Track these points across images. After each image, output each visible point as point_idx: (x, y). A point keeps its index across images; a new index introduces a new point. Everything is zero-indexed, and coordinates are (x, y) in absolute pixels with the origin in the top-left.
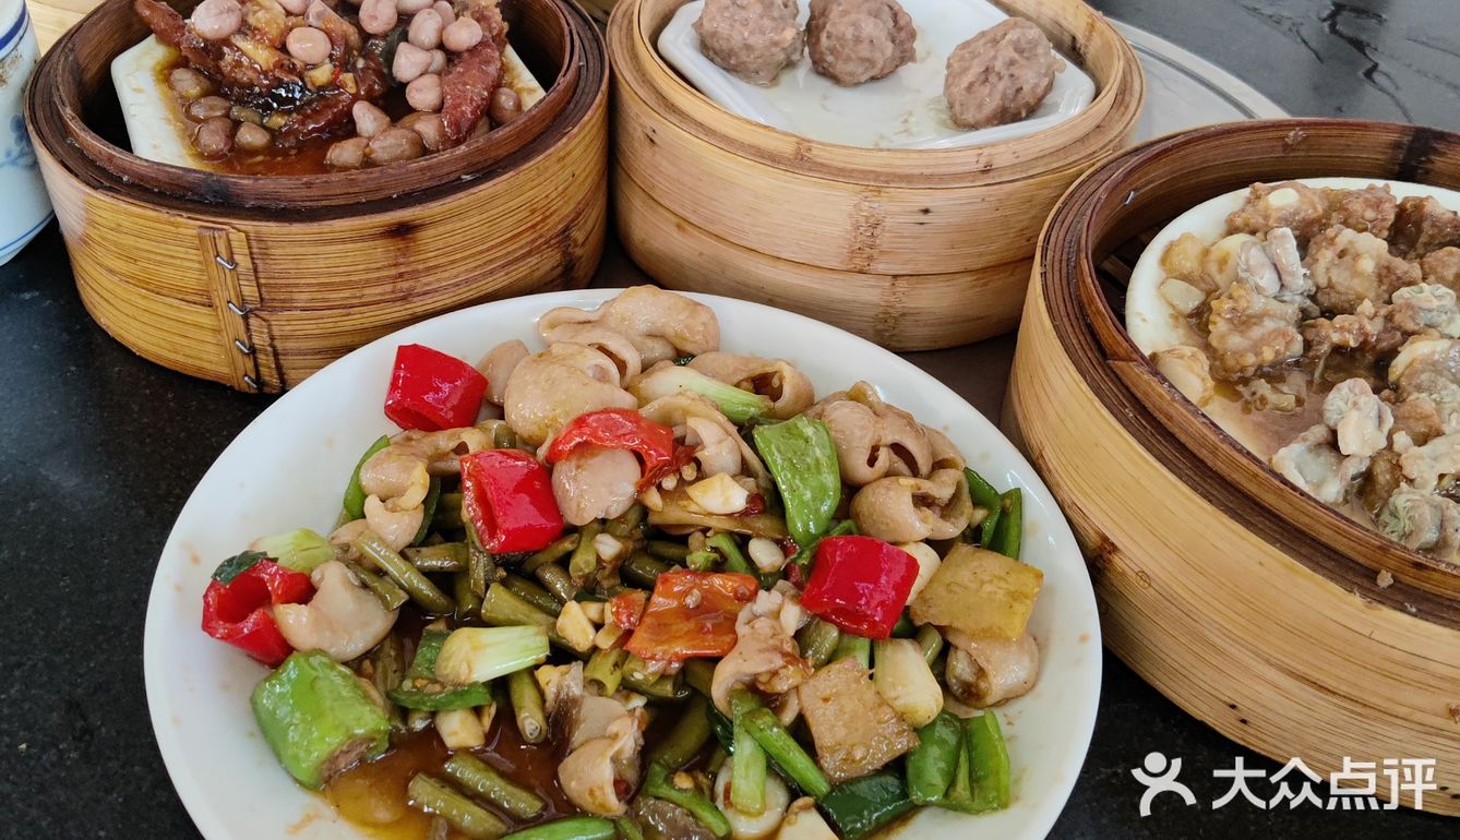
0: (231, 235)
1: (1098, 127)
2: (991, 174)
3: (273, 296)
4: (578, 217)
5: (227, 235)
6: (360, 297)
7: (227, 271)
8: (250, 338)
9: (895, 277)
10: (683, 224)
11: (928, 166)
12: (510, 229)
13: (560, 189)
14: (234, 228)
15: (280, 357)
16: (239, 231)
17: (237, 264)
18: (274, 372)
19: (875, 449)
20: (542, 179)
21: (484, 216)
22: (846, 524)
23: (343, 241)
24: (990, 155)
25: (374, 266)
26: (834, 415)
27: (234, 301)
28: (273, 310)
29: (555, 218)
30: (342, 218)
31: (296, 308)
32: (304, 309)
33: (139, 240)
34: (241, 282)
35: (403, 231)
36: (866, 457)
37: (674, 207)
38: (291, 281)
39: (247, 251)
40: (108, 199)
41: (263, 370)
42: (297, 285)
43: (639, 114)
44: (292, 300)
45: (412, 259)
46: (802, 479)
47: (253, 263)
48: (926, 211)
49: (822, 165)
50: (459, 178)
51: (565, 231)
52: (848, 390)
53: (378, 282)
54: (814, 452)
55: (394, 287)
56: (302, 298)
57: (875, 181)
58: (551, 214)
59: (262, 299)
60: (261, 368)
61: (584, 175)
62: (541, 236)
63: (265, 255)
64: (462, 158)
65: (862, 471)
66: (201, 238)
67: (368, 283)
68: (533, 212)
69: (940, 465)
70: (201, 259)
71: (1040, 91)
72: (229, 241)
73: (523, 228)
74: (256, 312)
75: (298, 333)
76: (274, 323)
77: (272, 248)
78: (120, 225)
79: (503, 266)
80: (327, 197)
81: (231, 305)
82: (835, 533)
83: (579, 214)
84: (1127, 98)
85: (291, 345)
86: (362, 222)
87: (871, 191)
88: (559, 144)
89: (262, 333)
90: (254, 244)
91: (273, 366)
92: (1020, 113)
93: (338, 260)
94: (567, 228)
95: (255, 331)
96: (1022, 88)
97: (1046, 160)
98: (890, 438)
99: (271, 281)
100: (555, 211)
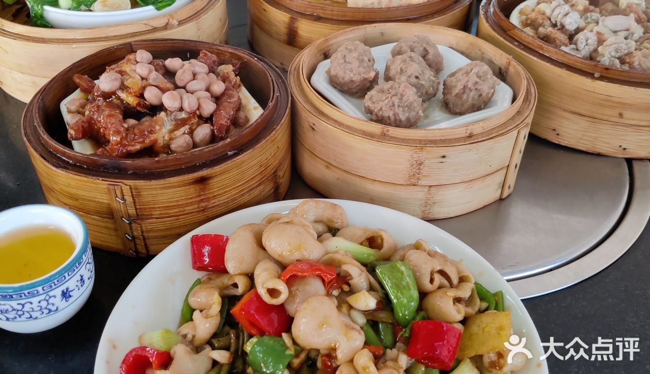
0: (123, 187)
1: (518, 112)
2: (473, 138)
3: (143, 213)
4: (280, 166)
5: (121, 187)
6: (183, 211)
7: (121, 204)
8: (132, 232)
9: (430, 186)
10: (329, 165)
11: (443, 136)
12: (250, 175)
13: (272, 154)
14: (124, 184)
15: (147, 240)
16: (126, 185)
17: (126, 200)
18: (144, 247)
19: (432, 274)
20: (264, 151)
21: (240, 170)
22: (422, 314)
23: (175, 187)
24: (472, 129)
25: (189, 197)
26: (411, 258)
27: (124, 217)
28: (142, 219)
29: (271, 167)
30: (174, 176)
31: (154, 218)
32: (157, 218)
33: (79, 190)
34: (128, 208)
35: (202, 181)
36: (429, 279)
37: (325, 158)
38: (151, 206)
39: (130, 194)
40: (63, 173)
41: (139, 247)
42: (154, 208)
43: (307, 116)
44: (152, 215)
45: (207, 192)
46: (402, 293)
47: (133, 199)
48: (444, 157)
49: (394, 137)
50: (227, 154)
51: (274, 173)
52: (414, 243)
53: (191, 204)
54: (406, 279)
55: (199, 205)
56: (156, 213)
57: (419, 144)
58: (268, 167)
59: (137, 215)
60: (138, 246)
61: (282, 147)
62: (264, 177)
63: (139, 195)
64: (228, 144)
65: (428, 287)
66: (109, 189)
67: (187, 205)
68: (261, 166)
69: (462, 280)
70: (109, 198)
71: (490, 95)
72: (122, 190)
73: (256, 174)
74: (135, 221)
75: (155, 229)
76: (143, 225)
77: (142, 192)
78: (70, 184)
79: (248, 192)
80: (166, 167)
81: (123, 219)
82: (418, 318)
83: (280, 164)
84: (529, 97)
85: (151, 234)
86: (183, 178)
87: (418, 149)
88: (272, 134)
89: (138, 230)
90: (133, 191)
91: (143, 244)
92: (481, 106)
93: (173, 195)
94: (276, 171)
95: (135, 229)
96: (481, 95)
97: (497, 130)
98: (438, 268)
99: (142, 207)
100: (271, 164)
